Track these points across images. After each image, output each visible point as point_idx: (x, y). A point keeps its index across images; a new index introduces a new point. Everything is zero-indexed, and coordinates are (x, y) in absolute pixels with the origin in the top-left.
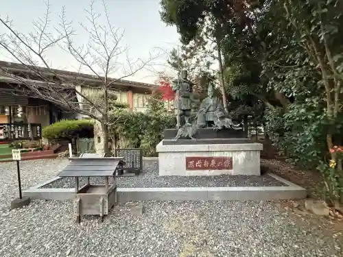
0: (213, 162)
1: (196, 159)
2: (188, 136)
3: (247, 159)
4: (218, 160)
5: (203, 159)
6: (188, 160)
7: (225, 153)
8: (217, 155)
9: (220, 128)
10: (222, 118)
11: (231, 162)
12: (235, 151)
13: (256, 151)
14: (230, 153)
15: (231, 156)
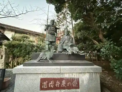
0: (64, 82)
1: (49, 80)
2: (46, 58)
3: (90, 79)
4: (68, 80)
5: (55, 80)
6: (42, 80)
7: (74, 74)
8: (67, 76)
9: (70, 53)
10: (72, 46)
11: (78, 82)
12: (81, 73)
13: (97, 73)
14: (78, 74)
15: (78, 77)
